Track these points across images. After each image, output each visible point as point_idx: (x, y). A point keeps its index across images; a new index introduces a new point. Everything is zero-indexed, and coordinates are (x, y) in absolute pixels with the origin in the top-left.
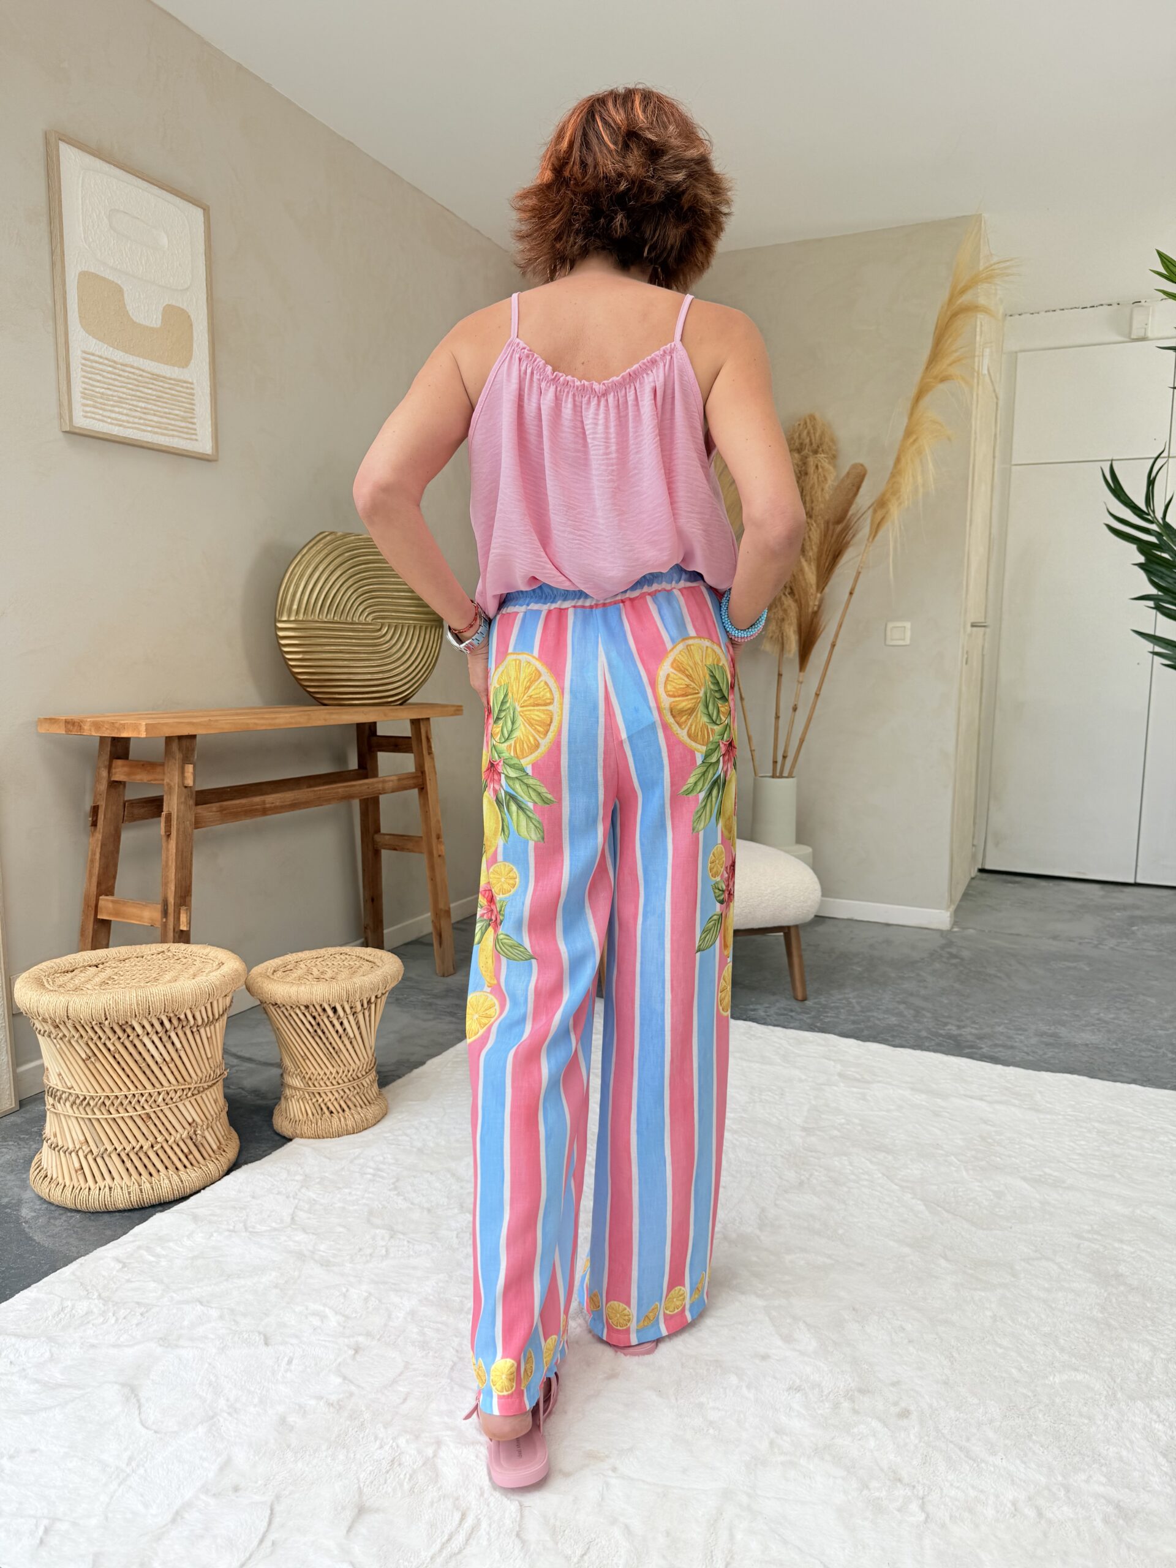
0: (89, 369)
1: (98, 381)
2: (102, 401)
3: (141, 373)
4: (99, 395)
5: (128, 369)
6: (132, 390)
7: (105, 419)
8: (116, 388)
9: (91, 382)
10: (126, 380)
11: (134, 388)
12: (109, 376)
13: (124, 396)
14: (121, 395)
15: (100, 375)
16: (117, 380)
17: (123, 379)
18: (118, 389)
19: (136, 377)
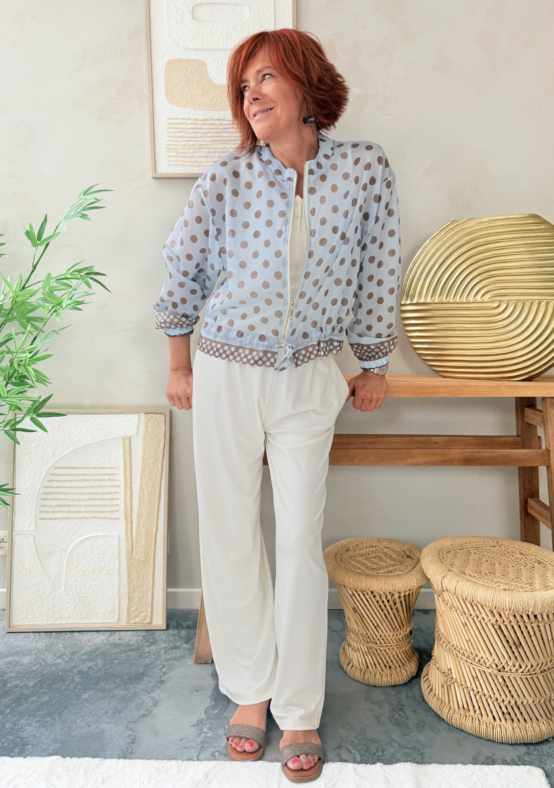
0: (173, 130)
1: (181, 137)
2: (184, 151)
3: (221, 122)
4: (181, 147)
5: (209, 122)
6: (212, 137)
7: (187, 164)
8: (197, 139)
9: (175, 139)
10: (207, 131)
11: (215, 135)
12: (191, 131)
13: (205, 143)
14: (202, 143)
15: (183, 132)
16: (198, 133)
17: (204, 131)
18: (199, 139)
19: (214, 127)
